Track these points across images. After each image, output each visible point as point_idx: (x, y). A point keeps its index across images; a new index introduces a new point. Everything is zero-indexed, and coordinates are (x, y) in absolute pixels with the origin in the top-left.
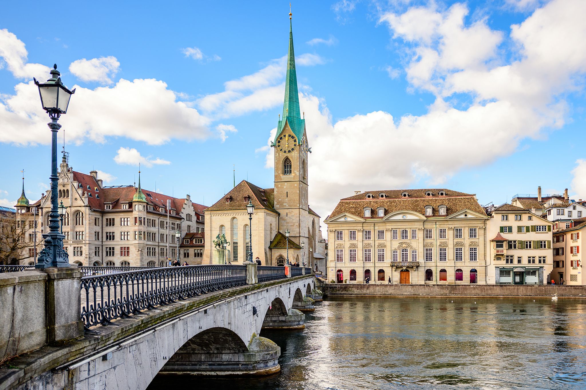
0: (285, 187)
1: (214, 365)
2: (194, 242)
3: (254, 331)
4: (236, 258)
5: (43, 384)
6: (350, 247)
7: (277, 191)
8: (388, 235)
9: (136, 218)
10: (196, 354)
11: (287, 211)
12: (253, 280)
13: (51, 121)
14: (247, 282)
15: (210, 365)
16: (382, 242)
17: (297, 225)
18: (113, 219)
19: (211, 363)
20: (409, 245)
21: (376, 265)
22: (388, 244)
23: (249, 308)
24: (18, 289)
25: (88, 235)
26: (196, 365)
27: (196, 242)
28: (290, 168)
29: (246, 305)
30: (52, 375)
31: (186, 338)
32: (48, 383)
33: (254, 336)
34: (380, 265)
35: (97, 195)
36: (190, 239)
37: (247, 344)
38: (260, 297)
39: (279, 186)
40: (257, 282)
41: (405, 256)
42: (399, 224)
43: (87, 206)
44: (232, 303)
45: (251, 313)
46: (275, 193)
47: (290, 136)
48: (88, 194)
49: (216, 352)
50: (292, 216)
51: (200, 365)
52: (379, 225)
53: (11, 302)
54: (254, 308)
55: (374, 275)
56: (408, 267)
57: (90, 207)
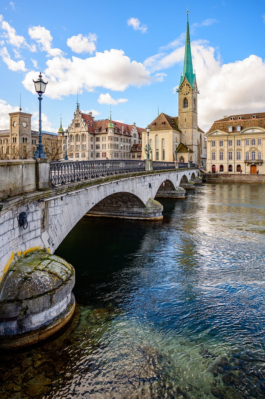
0: (184, 116)
1: (130, 213)
3: (150, 196)
5: (35, 206)
6: (220, 151)
7: (180, 118)
8: (243, 143)
9: (109, 137)
10: (122, 207)
11: (185, 130)
12: (149, 168)
14: (146, 170)
15: (128, 213)
16: (239, 147)
17: (191, 138)
18: (99, 138)
19: (128, 212)
20: (256, 149)
21: (236, 162)
22: (243, 149)
23: (147, 183)
24: (24, 166)
25: (87, 146)
26: (122, 213)
27: (138, 149)
28: (187, 104)
29: (145, 182)
30: (39, 203)
31: (105, 195)
32: (37, 206)
33: (150, 199)
34: (238, 162)
35: (92, 125)
36: (135, 148)
37: (145, 203)
38: (154, 178)
39: (181, 115)
40: (152, 170)
41: (253, 156)
42: (250, 135)
43: (87, 131)
44: (135, 180)
45: (148, 187)
47: (187, 85)
49: (131, 206)
50: (188, 133)
51: (124, 213)
52: (237, 137)
53: (21, 171)
54: (150, 184)
55: (234, 168)
56: (255, 163)
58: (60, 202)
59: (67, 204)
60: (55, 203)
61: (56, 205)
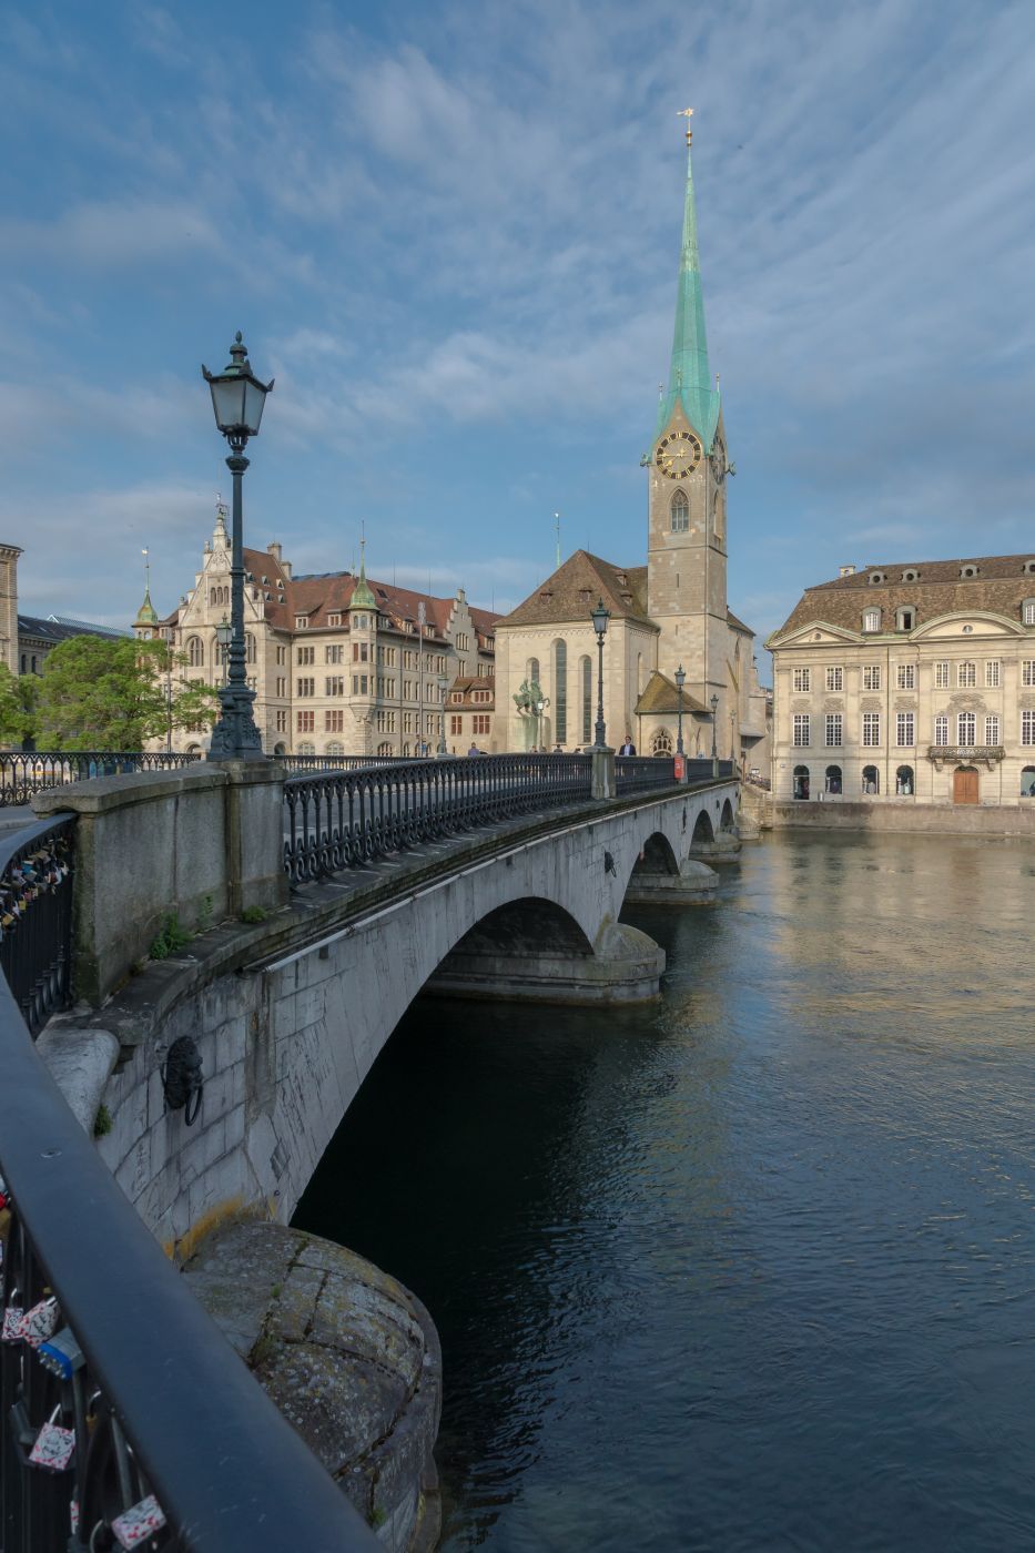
0: (672, 563)
1: (520, 983)
2: (473, 699)
3: (606, 909)
4: (562, 738)
5: (222, 999)
6: (827, 709)
7: (654, 574)
8: (926, 679)
9: (356, 645)
10: (485, 955)
11: (677, 621)
12: (604, 790)
13: (230, 453)
14: (594, 793)
15: (513, 983)
16: (909, 694)
17: (699, 656)
18: (312, 649)
19: (514, 978)
20: (978, 703)
21: (893, 753)
22: (924, 702)
23: (598, 855)
24: (182, 803)
25: (263, 685)
26: (483, 981)
27: (477, 700)
28: (686, 514)
29: (592, 847)
30: (237, 982)
31: (470, 919)
32: (229, 998)
33: (607, 921)
34: (905, 756)
35: (280, 597)
36: (465, 692)
37: (591, 939)
38: (620, 830)
39: (660, 560)
40: (614, 793)
41: (967, 734)
42: (953, 647)
43: (262, 622)
44: (562, 844)
45: (603, 868)
46: (651, 577)
47: (685, 435)
48: (263, 595)
49: (525, 953)
50: (689, 633)
51: (493, 982)
52: (901, 651)
53: (171, 831)
54: (607, 855)
55: (888, 776)
56: (973, 759)
57: (268, 623)
58: (317, 970)
59: (340, 975)
60: (297, 978)
61: (302, 984)
